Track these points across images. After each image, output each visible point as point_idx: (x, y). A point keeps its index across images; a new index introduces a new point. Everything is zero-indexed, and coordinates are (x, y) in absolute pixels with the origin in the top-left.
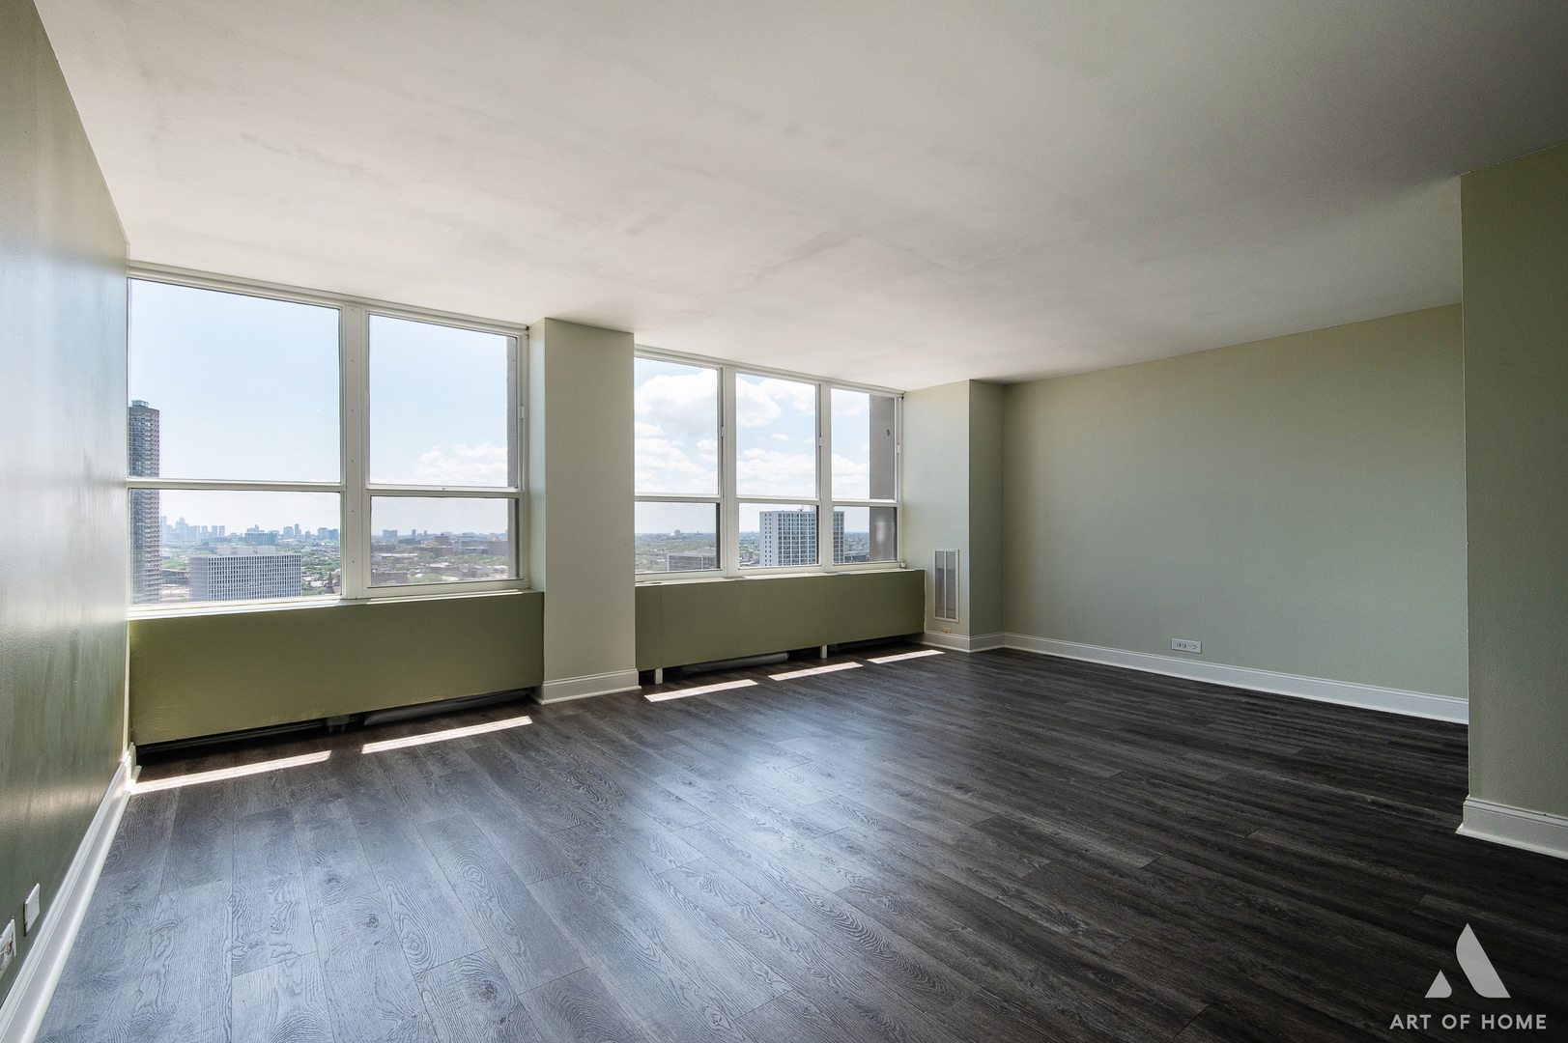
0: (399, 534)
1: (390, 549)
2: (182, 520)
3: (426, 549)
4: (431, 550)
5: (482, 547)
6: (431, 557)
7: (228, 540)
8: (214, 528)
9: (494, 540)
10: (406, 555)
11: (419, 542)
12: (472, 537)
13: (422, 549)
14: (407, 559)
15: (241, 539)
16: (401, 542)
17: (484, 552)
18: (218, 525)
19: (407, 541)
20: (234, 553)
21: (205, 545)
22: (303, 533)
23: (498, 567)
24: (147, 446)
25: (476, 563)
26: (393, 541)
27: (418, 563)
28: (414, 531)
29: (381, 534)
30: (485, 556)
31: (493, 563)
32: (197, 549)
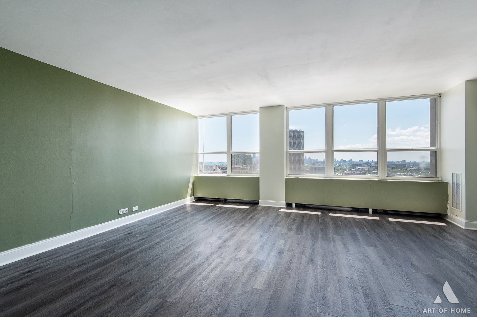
0: (364, 161)
1: (361, 166)
2: (309, 157)
3: (372, 166)
4: (374, 166)
5: (392, 166)
6: (374, 169)
7: (319, 162)
8: (316, 159)
9: (397, 163)
10: (366, 168)
11: (370, 164)
12: (389, 162)
13: (371, 166)
14: (366, 169)
15: (322, 162)
16: (364, 163)
17: (393, 168)
18: (317, 159)
19: (366, 163)
20: (319, 166)
21: (314, 164)
22: (337, 161)
23: (399, 173)
24: (301, 140)
25: (390, 172)
26: (362, 163)
27: (369, 170)
28: (369, 160)
29: (358, 161)
30: (393, 169)
31: (397, 172)
32: (312, 165)
